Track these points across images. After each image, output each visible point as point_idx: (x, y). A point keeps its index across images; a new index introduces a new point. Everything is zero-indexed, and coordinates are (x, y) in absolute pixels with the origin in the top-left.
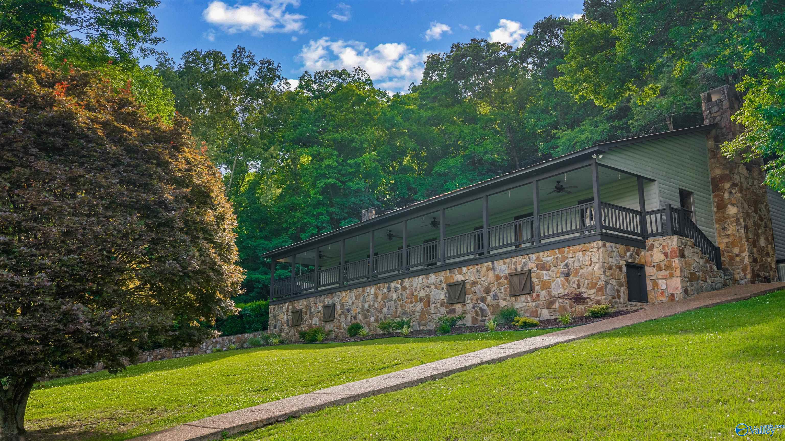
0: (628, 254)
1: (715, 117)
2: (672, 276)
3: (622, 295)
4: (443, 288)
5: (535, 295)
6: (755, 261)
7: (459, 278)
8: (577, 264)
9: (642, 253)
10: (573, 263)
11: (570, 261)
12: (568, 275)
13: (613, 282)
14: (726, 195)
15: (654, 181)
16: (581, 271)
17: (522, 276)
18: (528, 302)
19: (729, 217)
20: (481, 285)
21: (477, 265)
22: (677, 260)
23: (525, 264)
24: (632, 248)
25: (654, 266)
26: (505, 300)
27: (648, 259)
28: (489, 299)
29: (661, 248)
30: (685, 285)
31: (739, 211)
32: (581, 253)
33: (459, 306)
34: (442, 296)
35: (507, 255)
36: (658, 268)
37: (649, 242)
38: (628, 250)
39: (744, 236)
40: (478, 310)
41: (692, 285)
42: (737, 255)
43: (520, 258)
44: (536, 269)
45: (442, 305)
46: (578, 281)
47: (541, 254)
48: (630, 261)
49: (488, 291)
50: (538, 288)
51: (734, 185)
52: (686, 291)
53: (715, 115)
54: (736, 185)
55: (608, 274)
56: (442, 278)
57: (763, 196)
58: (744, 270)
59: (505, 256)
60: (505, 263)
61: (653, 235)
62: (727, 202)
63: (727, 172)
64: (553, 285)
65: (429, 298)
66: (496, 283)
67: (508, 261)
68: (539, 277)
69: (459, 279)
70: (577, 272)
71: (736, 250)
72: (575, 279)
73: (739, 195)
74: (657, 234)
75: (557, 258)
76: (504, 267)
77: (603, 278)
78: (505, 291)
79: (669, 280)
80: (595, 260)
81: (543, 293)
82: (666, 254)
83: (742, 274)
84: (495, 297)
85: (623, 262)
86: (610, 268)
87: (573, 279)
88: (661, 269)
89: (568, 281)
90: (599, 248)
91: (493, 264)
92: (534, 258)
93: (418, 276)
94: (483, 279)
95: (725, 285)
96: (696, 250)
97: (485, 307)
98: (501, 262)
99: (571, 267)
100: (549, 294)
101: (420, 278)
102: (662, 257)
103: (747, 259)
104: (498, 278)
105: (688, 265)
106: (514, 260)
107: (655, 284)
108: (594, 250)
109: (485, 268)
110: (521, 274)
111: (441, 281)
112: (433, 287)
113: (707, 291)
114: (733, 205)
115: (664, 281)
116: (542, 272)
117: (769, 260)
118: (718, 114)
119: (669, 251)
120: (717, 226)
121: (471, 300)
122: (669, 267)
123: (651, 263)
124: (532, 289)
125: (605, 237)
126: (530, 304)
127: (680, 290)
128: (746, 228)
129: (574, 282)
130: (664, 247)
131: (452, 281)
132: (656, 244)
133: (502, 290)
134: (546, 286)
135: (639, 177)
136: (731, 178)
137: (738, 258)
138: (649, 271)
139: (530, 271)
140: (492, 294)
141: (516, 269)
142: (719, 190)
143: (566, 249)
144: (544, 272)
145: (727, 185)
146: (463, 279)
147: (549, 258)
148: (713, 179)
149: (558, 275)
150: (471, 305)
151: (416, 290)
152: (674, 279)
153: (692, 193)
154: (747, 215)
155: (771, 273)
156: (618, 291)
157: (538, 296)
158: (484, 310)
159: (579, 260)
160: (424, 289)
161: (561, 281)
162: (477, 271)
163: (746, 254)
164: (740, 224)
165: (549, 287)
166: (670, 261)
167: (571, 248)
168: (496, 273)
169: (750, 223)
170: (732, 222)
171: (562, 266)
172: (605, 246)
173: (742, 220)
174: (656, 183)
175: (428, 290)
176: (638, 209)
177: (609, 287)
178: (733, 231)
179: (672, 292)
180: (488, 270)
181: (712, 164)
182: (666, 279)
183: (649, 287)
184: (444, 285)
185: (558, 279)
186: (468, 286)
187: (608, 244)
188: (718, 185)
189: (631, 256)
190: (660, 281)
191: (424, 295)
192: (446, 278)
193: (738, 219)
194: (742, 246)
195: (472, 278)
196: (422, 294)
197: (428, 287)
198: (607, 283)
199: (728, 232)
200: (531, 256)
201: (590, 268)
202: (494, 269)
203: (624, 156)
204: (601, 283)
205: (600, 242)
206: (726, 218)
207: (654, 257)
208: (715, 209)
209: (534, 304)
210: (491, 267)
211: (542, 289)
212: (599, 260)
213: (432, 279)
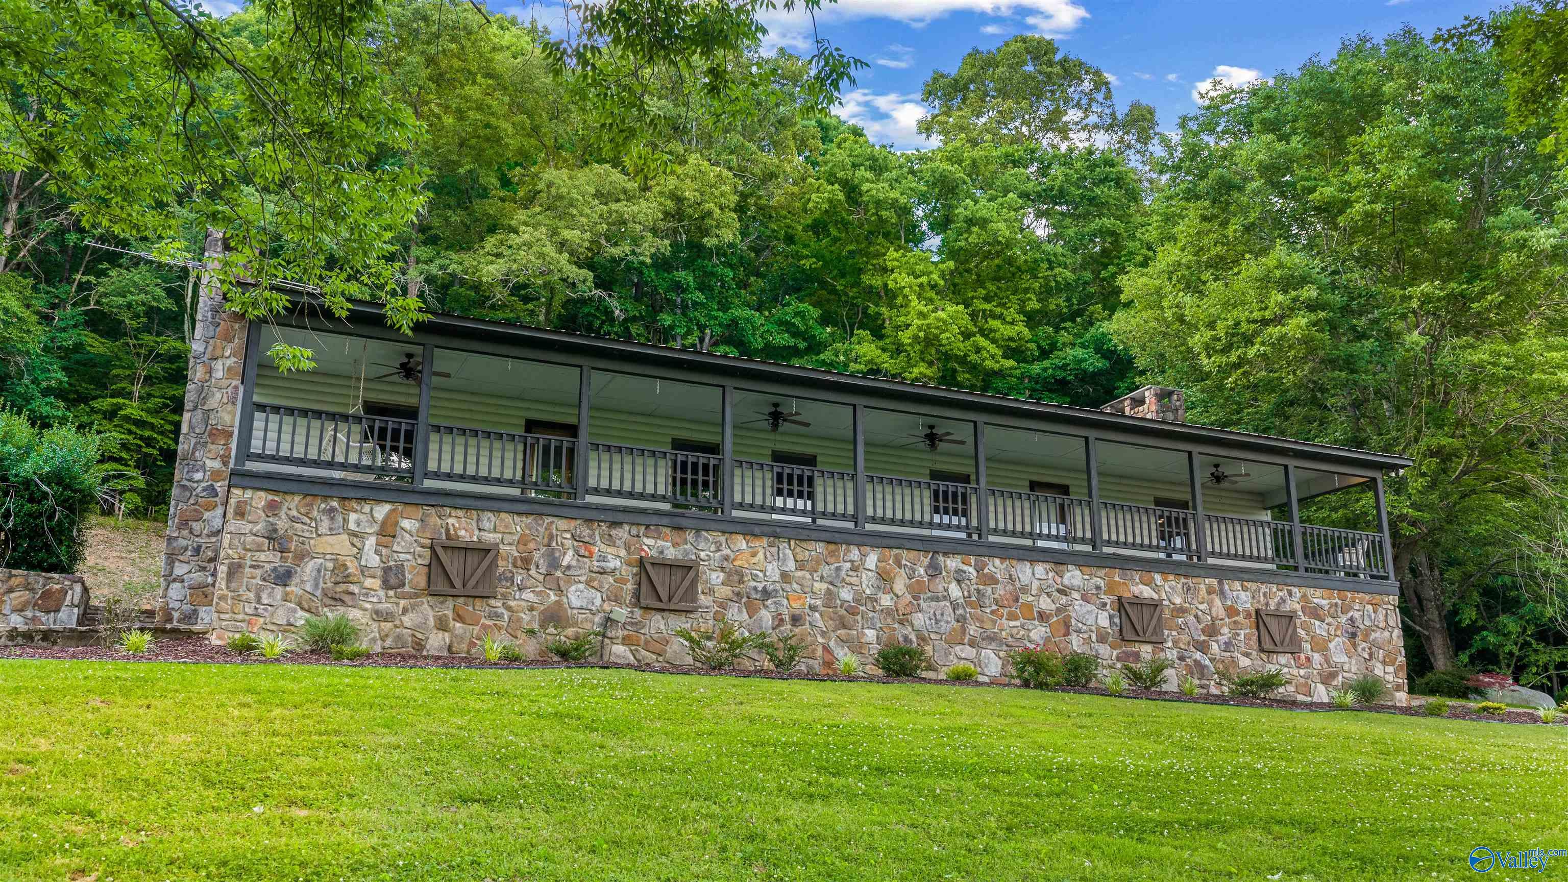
4: (1105, 605)
5: (1302, 656)
7: (1147, 592)
8: (1367, 623)
10: (1361, 619)
11: (1357, 615)
12: (1354, 635)
16: (1373, 635)
17: (1283, 620)
18: (1289, 666)
20: (1197, 617)
21: (1185, 576)
23: (1283, 601)
26: (1247, 655)
28: (1214, 647)
32: (1372, 606)
33: (1148, 648)
34: (1103, 620)
35: (1251, 577)
40: (1191, 663)
43: (1274, 588)
44: (1300, 613)
46: (1369, 648)
47: (1310, 591)
49: (1212, 631)
50: (1306, 647)
56: (1101, 583)
59: (1246, 576)
60: (1245, 589)
64: (1331, 646)
65: (1067, 618)
66: (1228, 621)
67: (1251, 585)
68: (1306, 628)
69: (1146, 595)
70: (1367, 634)
72: (1365, 644)
75: (1336, 604)
76: (1242, 595)
77: (1402, 652)
78: (1247, 638)
81: (1317, 657)
84: (1227, 646)
87: (1361, 644)
89: (1355, 646)
91: (1220, 582)
92: (1298, 595)
93: (1033, 561)
94: (1200, 606)
97: (1207, 662)
98: (1237, 585)
99: (1359, 622)
100: (1327, 661)
101: (1040, 567)
104: (1231, 611)
106: (1263, 587)
108: (1389, 606)
110: (1283, 616)
111: (1098, 588)
112: (1076, 596)
116: (1312, 621)
121: (1176, 642)
124: (1297, 647)
126: (1295, 672)
129: (1363, 649)
131: (1126, 595)
133: (1242, 637)
134: (1321, 646)
139: (1294, 613)
140: (1221, 639)
141: (1267, 604)
143: (1348, 595)
146: (1155, 596)
149: (1338, 633)
150: (1175, 652)
151: (1025, 591)
157: (1308, 659)
158: (1206, 666)
160: (1050, 594)
161: (1344, 642)
162: (1188, 589)
165: (1327, 649)
168: (1229, 603)
171: (1343, 619)
175: (1064, 600)
180: (1210, 592)
184: (1108, 599)
185: (1340, 639)
186: (1167, 612)
191: (1052, 606)
192: (1111, 584)
195: (1176, 600)
196: (1046, 605)
197: (1061, 591)
200: (1293, 589)
209: (1302, 672)
211: (1314, 650)
212: (1397, 624)
213: (1073, 576)
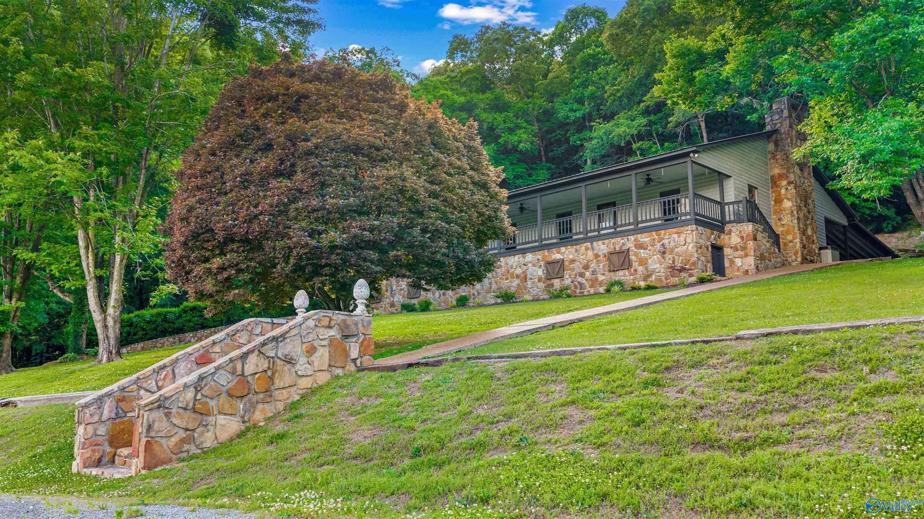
0: (713, 236)
1: (776, 124)
2: (746, 255)
3: (708, 269)
4: (541, 266)
5: (632, 270)
6: (804, 247)
7: (558, 256)
8: (672, 244)
9: (722, 237)
10: (669, 243)
11: (666, 241)
12: (664, 253)
13: (703, 258)
14: (783, 191)
15: (730, 177)
16: (676, 250)
17: (621, 254)
18: (625, 276)
19: (784, 210)
20: (580, 262)
21: (576, 245)
22: (751, 243)
23: (623, 244)
24: (715, 232)
25: (731, 247)
26: (603, 274)
27: (727, 241)
28: (588, 274)
29: (738, 232)
30: (757, 262)
31: (793, 205)
32: (676, 235)
33: (558, 280)
34: (540, 272)
35: (607, 237)
36: (736, 249)
37: (727, 227)
38: (712, 234)
39: (797, 225)
40: (577, 283)
41: (761, 264)
42: (790, 242)
43: (619, 239)
44: (634, 248)
45: (540, 280)
46: (673, 258)
47: (639, 236)
48: (714, 242)
49: (586, 267)
50: (635, 265)
51: (790, 183)
52: (757, 268)
53: (776, 122)
54: (792, 183)
55: (699, 252)
56: (540, 257)
57: (811, 193)
58: (796, 254)
59: (603, 237)
60: (604, 244)
61: (730, 222)
62: (783, 196)
63: (785, 171)
64: (650, 261)
65: (526, 275)
66: (595, 261)
67: (607, 241)
68: (636, 255)
69: (558, 258)
70: (672, 250)
71: (790, 237)
72: (670, 256)
73: (794, 191)
74: (734, 222)
75: (654, 239)
76: (602, 247)
77: (696, 255)
78: (604, 266)
79: (744, 259)
80: (689, 240)
81: (640, 269)
82: (742, 238)
83: (794, 257)
84: (594, 272)
85: (709, 243)
86: (701, 247)
87: (668, 256)
88: (737, 250)
89: (664, 258)
90: (692, 231)
91: (592, 244)
92: (633, 239)
93: (514, 255)
94: (582, 257)
95: (783, 265)
96: (764, 235)
97: (584, 281)
98: (600, 243)
99: (667, 246)
100: (647, 269)
101: (517, 257)
102: (739, 240)
103: (798, 245)
104: (597, 256)
105: (759, 247)
106: (613, 241)
107: (732, 262)
108: (689, 232)
109: (583, 248)
110: (620, 252)
111: (538, 260)
112: (530, 265)
113: (771, 268)
114: (788, 199)
115: (740, 260)
116: (640, 251)
117: (814, 246)
118: (778, 121)
119: (745, 235)
120: (774, 217)
121: (570, 276)
122: (744, 248)
123: (729, 245)
124: (630, 265)
125: (698, 222)
126: (628, 278)
127: (753, 267)
128: (798, 219)
129: (669, 259)
130: (740, 232)
131: (550, 260)
132: (734, 229)
133: (601, 267)
134: (643, 262)
135: (720, 173)
136: (788, 177)
137: (791, 244)
138: (727, 251)
139: (629, 249)
140: (591, 270)
141: (615, 248)
142: (777, 187)
143: (663, 232)
144: (642, 251)
145: (784, 183)
146: (562, 257)
147: (647, 239)
148: (772, 177)
149: (655, 253)
150: (570, 280)
151: (512, 267)
152: (749, 257)
153: (756, 188)
154: (799, 208)
155: (815, 257)
156: (706, 266)
157: (636, 270)
158: (583, 284)
159: (674, 241)
160: (520, 267)
161: (658, 258)
162: (576, 251)
163: (798, 240)
164: (794, 216)
165: (646, 263)
166: (745, 243)
167: (667, 231)
168: (595, 252)
169: (801, 215)
170: (787, 214)
171: (658, 245)
172: (697, 228)
173: (795, 213)
174: (732, 179)
175: (525, 267)
176: (719, 200)
177: (700, 262)
178: (788, 221)
179: (746, 268)
180: (587, 249)
181: (772, 164)
182: (741, 257)
183: (727, 264)
184: (542, 263)
185: (655, 257)
186: (566, 263)
187: (700, 228)
188: (776, 183)
189: (715, 239)
190: (736, 259)
191: (521, 271)
192: (544, 257)
193: (792, 212)
194: (795, 234)
195: (571, 257)
196: (519, 271)
197: (524, 265)
198: (699, 259)
199: (783, 223)
200: (629, 237)
201: (685, 247)
202: (593, 249)
203: (711, 156)
204: (694, 259)
205: (694, 227)
206: (781, 210)
207: (732, 240)
208: (773, 203)
209: (632, 277)
210: (590, 246)
211: (639, 265)
212: (693, 240)
213: (529, 257)
